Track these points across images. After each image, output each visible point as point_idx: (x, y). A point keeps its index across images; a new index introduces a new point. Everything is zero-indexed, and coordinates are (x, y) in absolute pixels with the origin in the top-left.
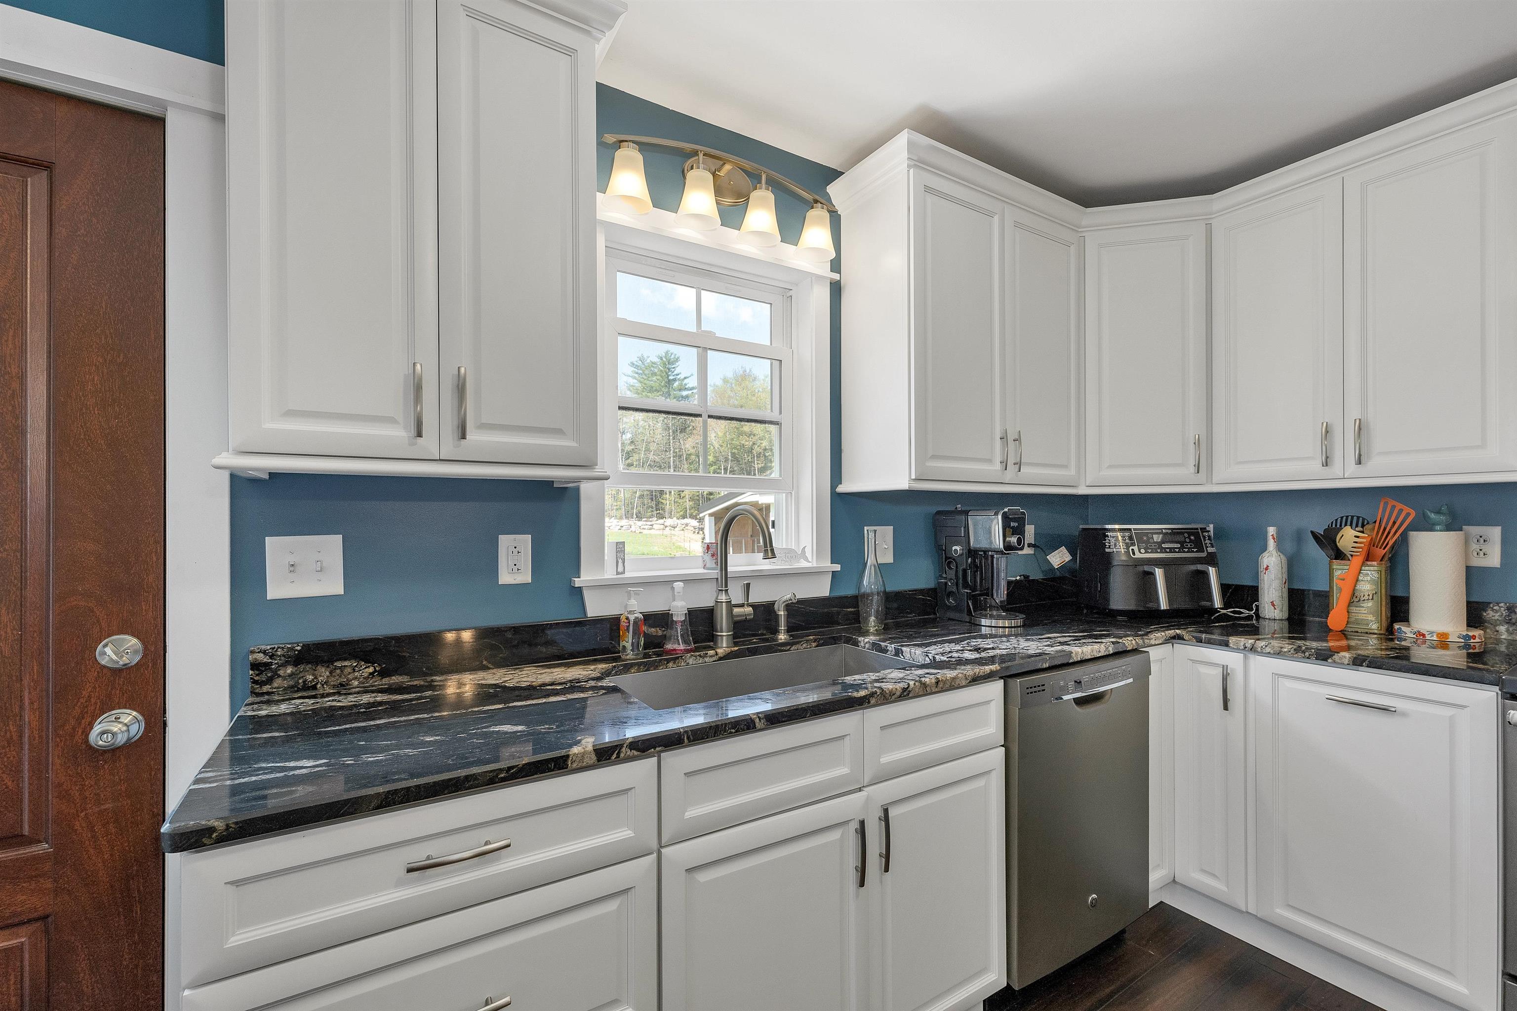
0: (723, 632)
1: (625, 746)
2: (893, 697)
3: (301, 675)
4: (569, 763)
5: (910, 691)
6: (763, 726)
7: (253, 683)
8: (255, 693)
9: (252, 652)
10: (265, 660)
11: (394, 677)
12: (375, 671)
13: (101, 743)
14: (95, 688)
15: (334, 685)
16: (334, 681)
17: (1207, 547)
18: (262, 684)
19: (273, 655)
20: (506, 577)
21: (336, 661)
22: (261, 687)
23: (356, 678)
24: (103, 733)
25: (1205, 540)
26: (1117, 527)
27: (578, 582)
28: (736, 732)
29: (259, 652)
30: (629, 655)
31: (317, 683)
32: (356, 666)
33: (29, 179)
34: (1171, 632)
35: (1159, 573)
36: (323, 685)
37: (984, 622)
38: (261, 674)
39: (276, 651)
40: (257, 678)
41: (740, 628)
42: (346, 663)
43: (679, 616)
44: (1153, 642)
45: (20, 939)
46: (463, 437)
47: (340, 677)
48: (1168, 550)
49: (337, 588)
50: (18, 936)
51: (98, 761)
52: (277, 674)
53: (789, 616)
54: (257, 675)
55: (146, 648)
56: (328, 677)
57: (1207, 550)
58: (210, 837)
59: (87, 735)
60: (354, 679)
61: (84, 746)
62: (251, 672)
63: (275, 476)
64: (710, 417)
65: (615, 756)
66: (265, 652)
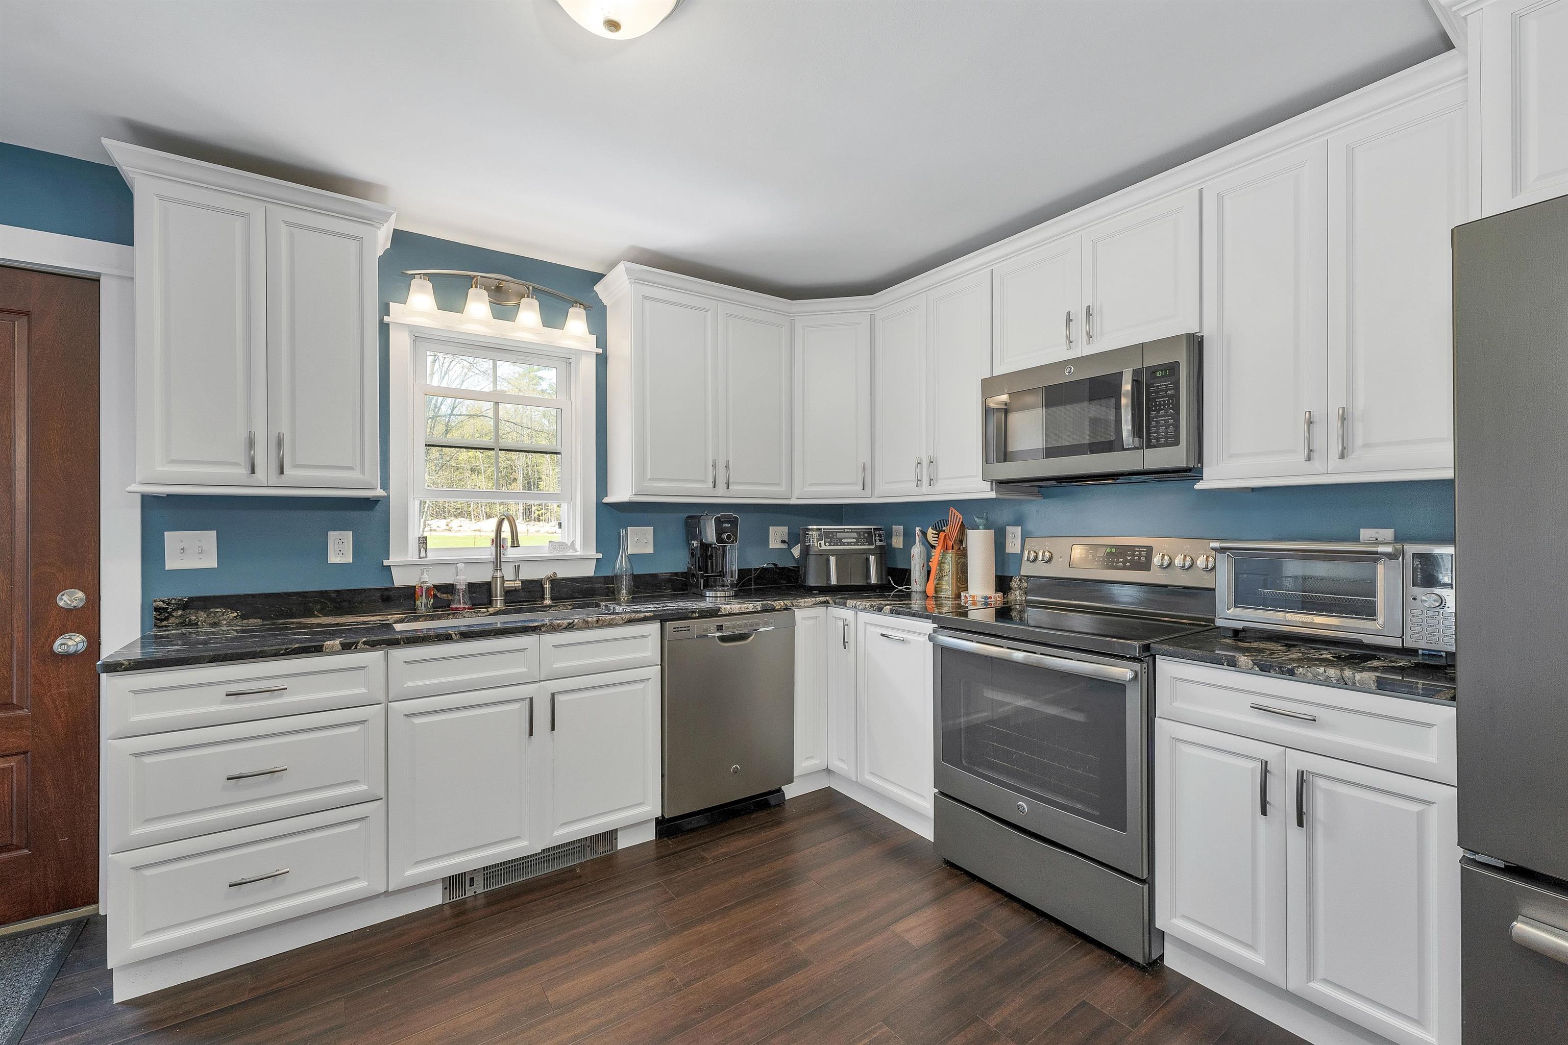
0: (497, 597)
1: (360, 642)
2: (560, 628)
3: (188, 616)
4: (324, 649)
5: (574, 625)
6: (458, 638)
7: (156, 619)
8: (157, 626)
9: (155, 601)
10: (164, 606)
11: (251, 620)
12: (238, 615)
13: (60, 650)
14: (56, 620)
15: (210, 623)
16: (209, 621)
17: (876, 541)
18: (162, 620)
19: (169, 603)
20: (333, 559)
21: (211, 608)
22: (161, 622)
23: (225, 619)
24: (62, 644)
25: (876, 537)
26: (815, 527)
27: (386, 563)
28: (438, 640)
29: (159, 601)
30: (423, 610)
31: (198, 622)
32: (224, 612)
33: (16, 322)
34: (823, 599)
35: (832, 559)
36: (202, 623)
37: (708, 594)
38: (161, 614)
39: (171, 601)
40: (158, 617)
41: (510, 595)
42: (218, 610)
43: (461, 586)
44: (802, 604)
45: (12, 762)
46: (282, 472)
47: (214, 618)
48: (846, 544)
49: (214, 565)
50: (10, 762)
51: (58, 663)
52: (171, 615)
53: (552, 589)
54: (159, 615)
55: (87, 598)
56: (205, 618)
57: (875, 544)
58: (121, 667)
59: (52, 647)
60: (223, 620)
61: (50, 654)
62: (154, 613)
63: (170, 496)
64: (500, 450)
65: (354, 647)
66: (163, 601)
